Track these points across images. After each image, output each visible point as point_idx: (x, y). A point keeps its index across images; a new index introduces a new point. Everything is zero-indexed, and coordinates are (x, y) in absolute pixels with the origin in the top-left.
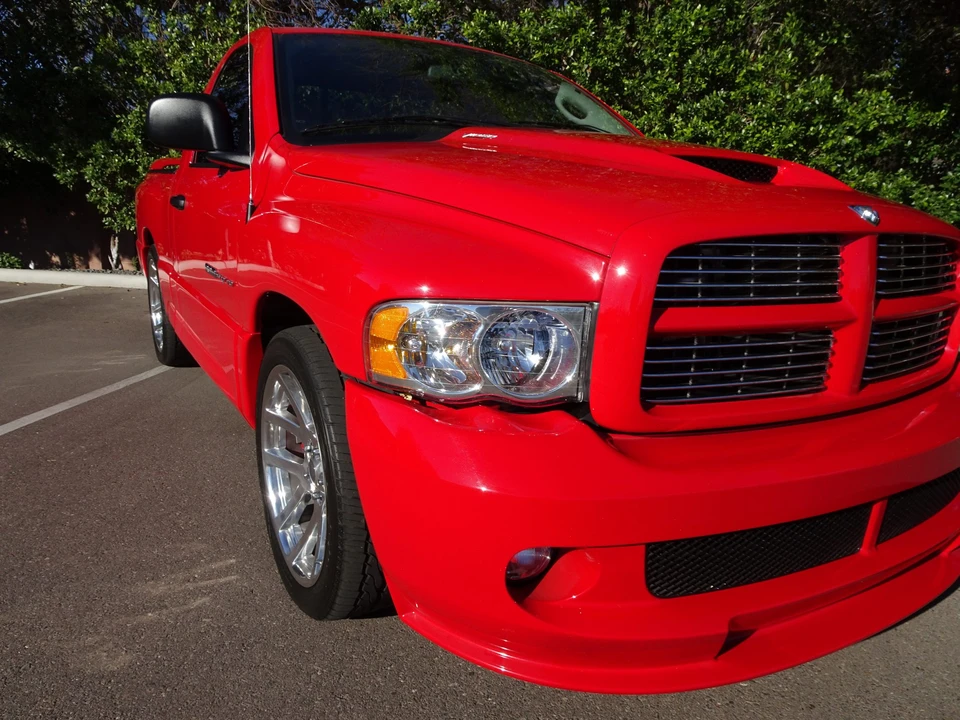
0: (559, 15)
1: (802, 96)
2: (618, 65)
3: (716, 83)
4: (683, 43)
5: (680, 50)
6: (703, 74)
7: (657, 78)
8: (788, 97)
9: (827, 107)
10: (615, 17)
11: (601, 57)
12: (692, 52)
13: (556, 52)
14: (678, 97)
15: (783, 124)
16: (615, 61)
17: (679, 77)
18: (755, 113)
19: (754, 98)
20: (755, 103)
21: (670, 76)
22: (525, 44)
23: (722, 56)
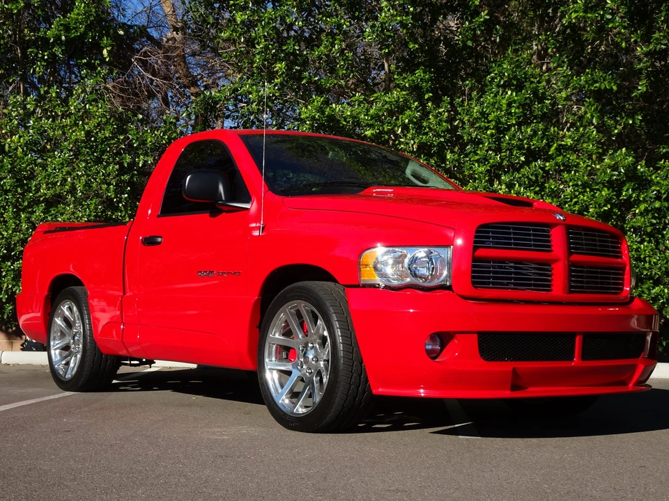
0: (387, 99)
1: (609, 167)
2: (442, 140)
3: (532, 155)
4: (498, 121)
5: (497, 128)
6: (520, 148)
7: (479, 152)
8: (598, 167)
9: (632, 174)
10: (437, 101)
11: (426, 134)
12: (508, 129)
13: (386, 129)
14: (499, 166)
15: (598, 190)
16: (439, 136)
17: (498, 150)
18: (571, 181)
19: (568, 168)
20: (569, 172)
21: (490, 149)
22: (357, 123)
23: (535, 133)
